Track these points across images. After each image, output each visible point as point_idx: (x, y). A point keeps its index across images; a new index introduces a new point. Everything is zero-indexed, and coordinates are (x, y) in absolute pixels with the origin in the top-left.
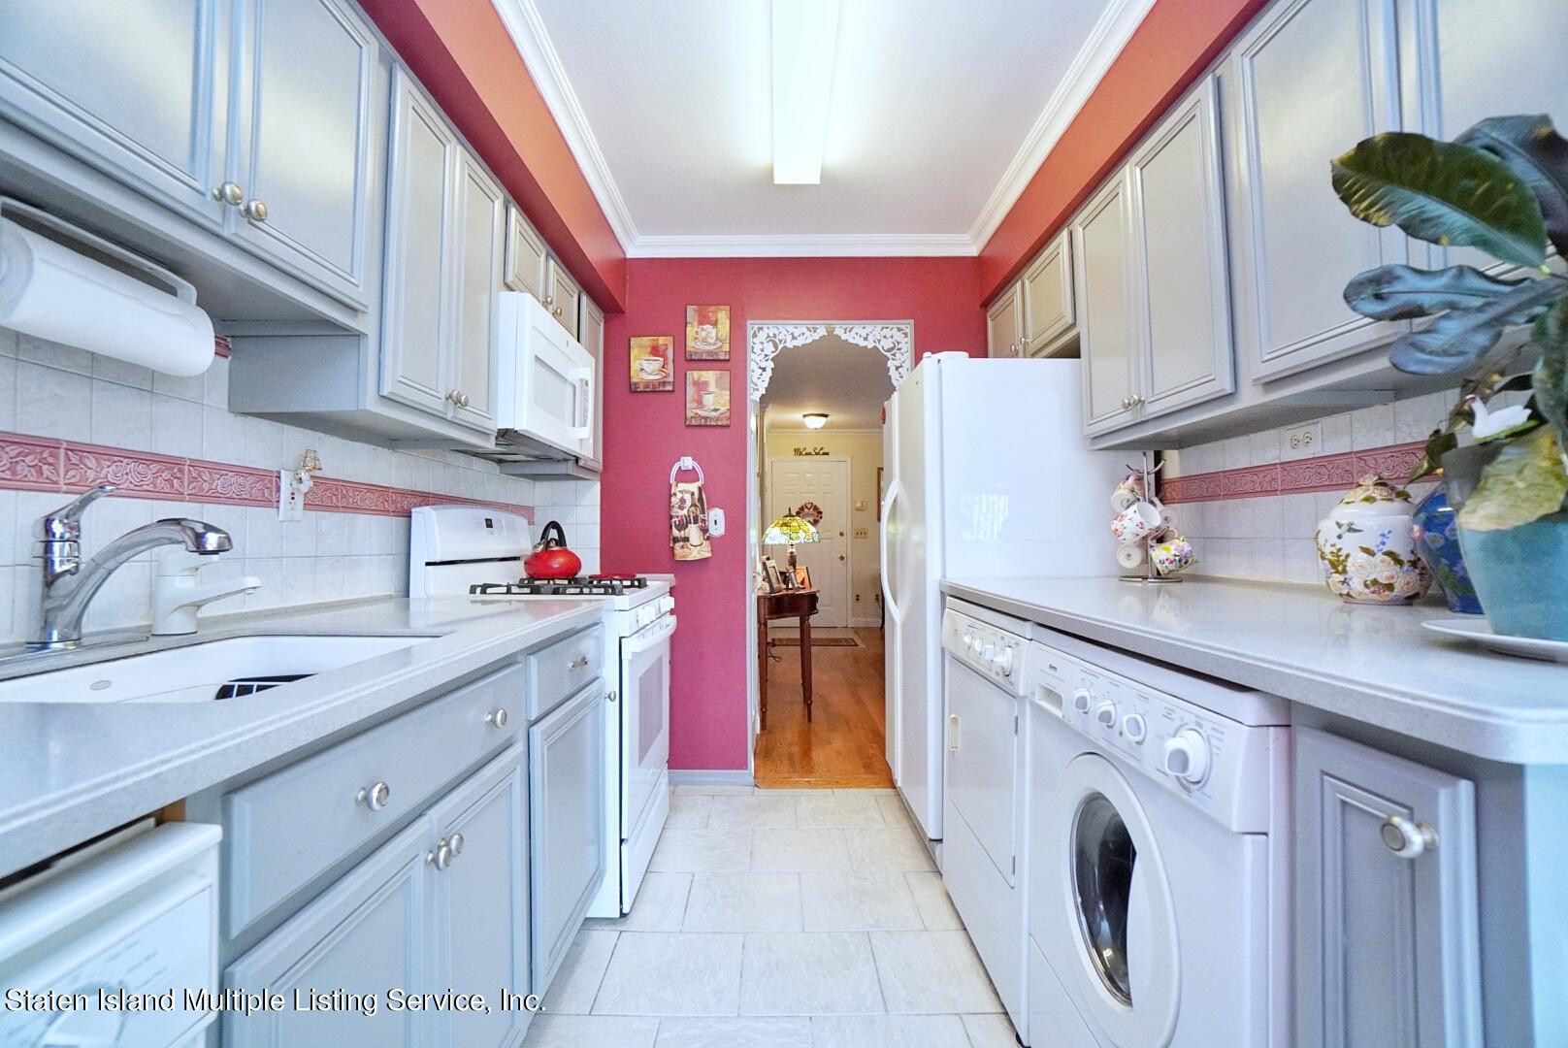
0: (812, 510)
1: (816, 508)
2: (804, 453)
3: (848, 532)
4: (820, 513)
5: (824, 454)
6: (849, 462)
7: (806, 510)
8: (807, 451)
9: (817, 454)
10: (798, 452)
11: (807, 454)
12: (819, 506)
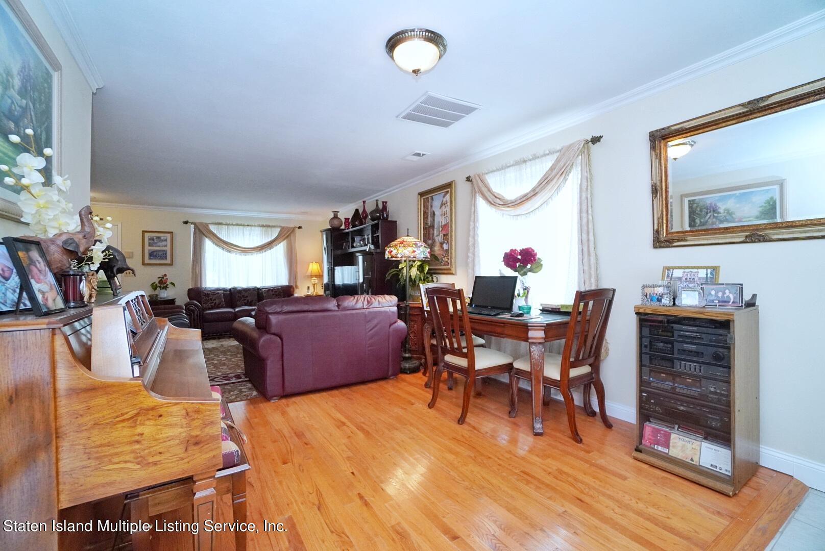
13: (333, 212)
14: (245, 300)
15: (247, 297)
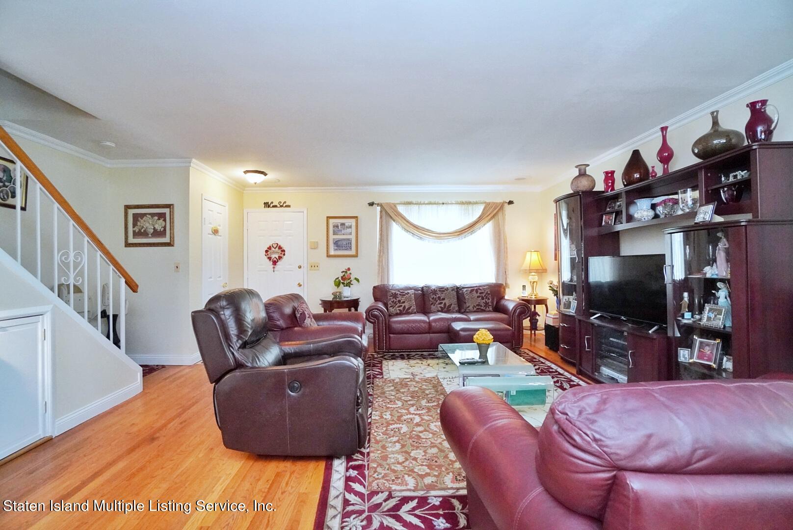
0: (277, 249)
1: (280, 248)
2: (271, 206)
3: (305, 265)
4: (284, 251)
5: (286, 206)
6: (305, 212)
7: (273, 249)
8: (273, 204)
9: (281, 206)
10: (267, 205)
11: (273, 206)
12: (282, 246)
13: (577, 167)
14: (441, 303)
15: (444, 299)
